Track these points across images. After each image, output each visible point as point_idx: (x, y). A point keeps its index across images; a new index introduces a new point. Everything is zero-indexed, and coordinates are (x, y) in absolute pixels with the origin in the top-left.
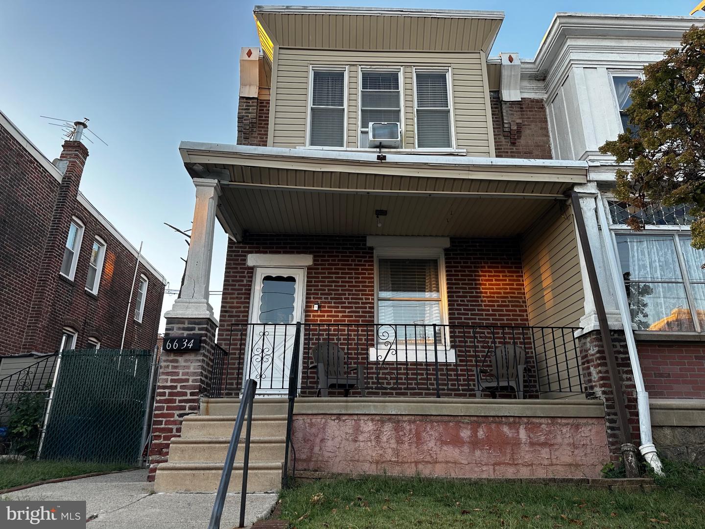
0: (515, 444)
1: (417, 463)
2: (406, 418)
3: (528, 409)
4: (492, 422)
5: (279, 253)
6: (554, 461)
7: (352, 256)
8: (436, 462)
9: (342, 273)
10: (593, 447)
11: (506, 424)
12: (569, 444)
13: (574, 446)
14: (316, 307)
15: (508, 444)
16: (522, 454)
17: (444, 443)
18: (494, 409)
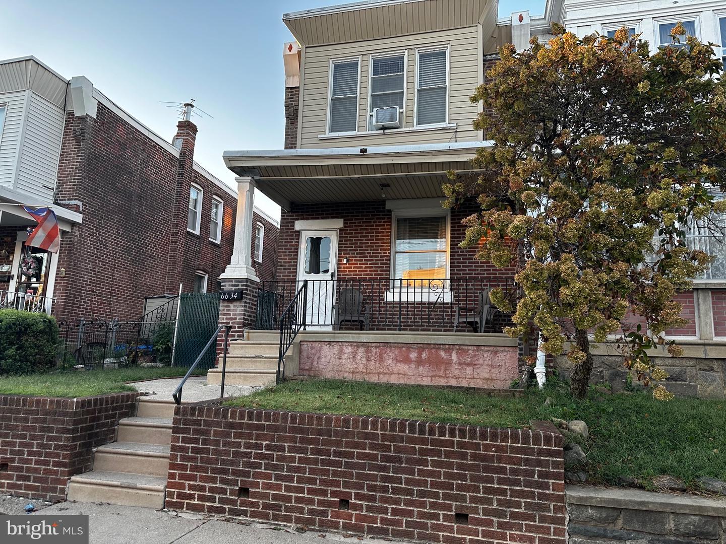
0: (448, 363)
1: (379, 374)
2: (374, 345)
3: (459, 339)
4: (433, 348)
5: (318, 218)
6: (476, 376)
7: (374, 219)
8: (392, 374)
9: (366, 233)
10: (506, 367)
11: (442, 349)
12: (488, 365)
13: (492, 366)
14: (345, 261)
15: (443, 363)
16: (453, 370)
17: (398, 361)
18: (434, 339)
